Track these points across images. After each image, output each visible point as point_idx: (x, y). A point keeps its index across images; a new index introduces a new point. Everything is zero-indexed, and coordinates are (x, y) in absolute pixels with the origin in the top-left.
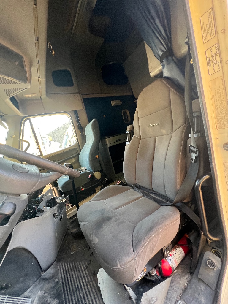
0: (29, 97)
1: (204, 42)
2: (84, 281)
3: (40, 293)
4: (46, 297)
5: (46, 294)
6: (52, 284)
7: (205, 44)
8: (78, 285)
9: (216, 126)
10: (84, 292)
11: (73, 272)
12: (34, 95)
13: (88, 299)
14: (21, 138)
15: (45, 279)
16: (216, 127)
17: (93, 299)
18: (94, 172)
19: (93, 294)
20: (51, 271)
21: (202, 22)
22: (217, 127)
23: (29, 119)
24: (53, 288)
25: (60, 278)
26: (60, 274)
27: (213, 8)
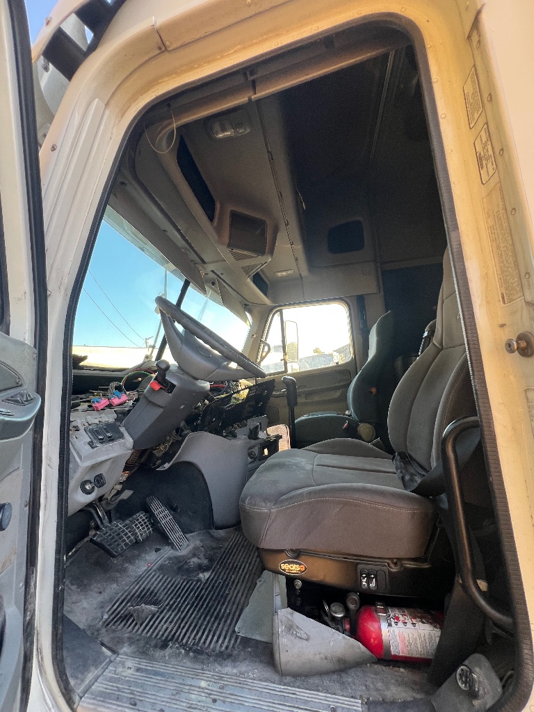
0: (282, 277)
1: (472, 126)
2: (247, 567)
3: (198, 543)
4: (201, 551)
5: (203, 549)
6: (214, 545)
7: (473, 129)
8: (237, 565)
9: (503, 295)
10: (238, 578)
11: (242, 551)
12: (289, 272)
13: (237, 585)
14: (263, 340)
15: (212, 536)
16: (503, 298)
17: (241, 591)
18: (361, 421)
19: (245, 587)
20: (221, 533)
21: (466, 93)
22: (505, 298)
23: (281, 311)
24: (213, 549)
25: (226, 545)
26: (228, 543)
27: (474, 66)
